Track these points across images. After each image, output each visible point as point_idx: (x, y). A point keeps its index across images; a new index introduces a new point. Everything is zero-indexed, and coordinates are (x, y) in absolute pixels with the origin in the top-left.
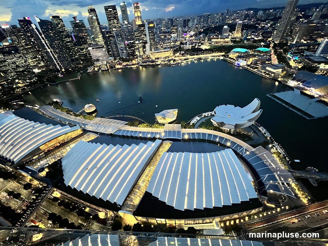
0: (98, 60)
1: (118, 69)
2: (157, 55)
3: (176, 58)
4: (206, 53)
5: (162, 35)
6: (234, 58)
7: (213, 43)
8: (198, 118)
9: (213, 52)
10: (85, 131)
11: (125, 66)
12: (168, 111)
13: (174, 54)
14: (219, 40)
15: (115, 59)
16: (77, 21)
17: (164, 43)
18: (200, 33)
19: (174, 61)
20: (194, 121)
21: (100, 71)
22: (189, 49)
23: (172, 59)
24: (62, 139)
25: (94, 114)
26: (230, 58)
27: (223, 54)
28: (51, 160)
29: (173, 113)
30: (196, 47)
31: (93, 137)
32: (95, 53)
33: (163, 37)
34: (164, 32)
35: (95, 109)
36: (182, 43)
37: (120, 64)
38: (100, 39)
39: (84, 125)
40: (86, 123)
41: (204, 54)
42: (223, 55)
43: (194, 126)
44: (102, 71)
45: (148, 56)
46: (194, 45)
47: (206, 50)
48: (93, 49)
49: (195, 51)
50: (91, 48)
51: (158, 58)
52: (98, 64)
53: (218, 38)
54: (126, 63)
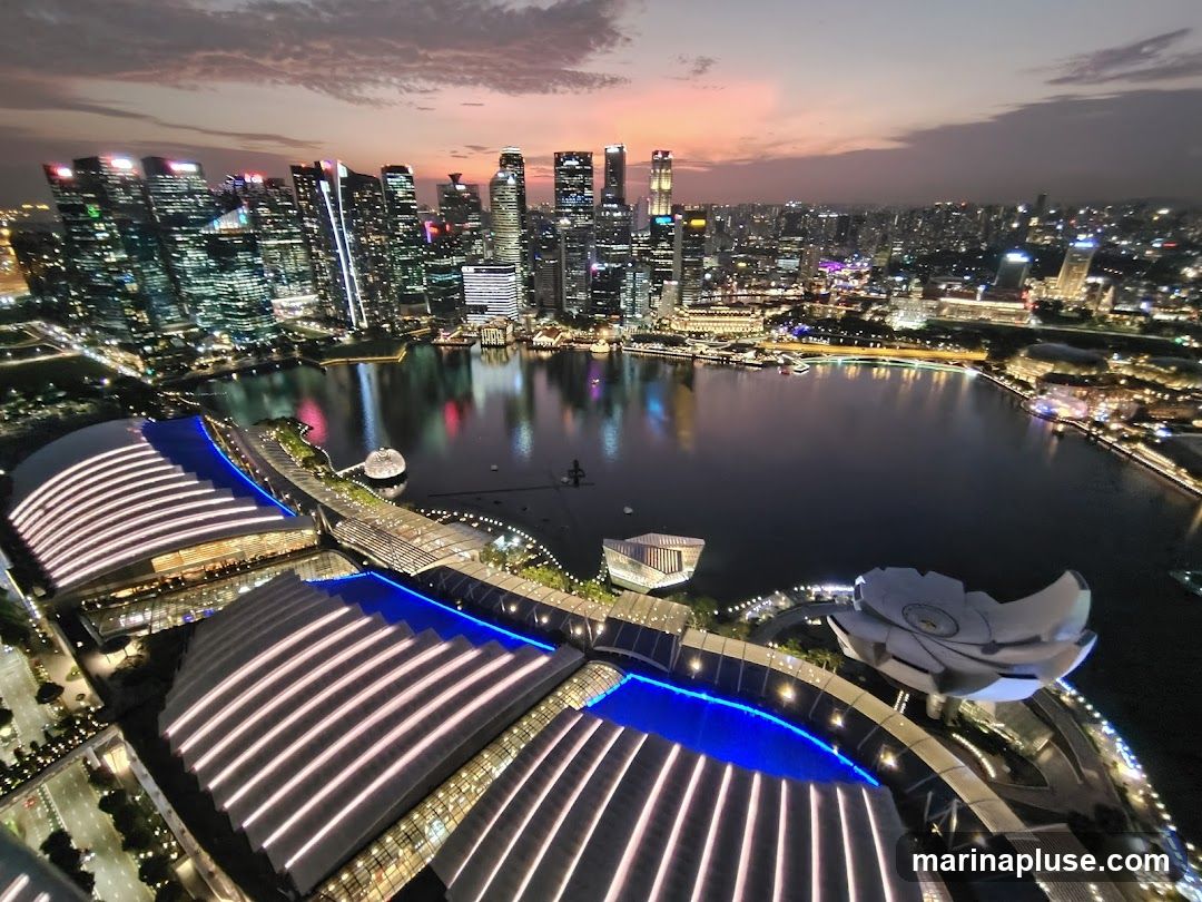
0: (482, 309)
1: (541, 348)
2: (700, 323)
3: (768, 347)
4: (903, 345)
5: (742, 260)
6: (1032, 381)
7: (945, 311)
8: (783, 602)
9: (935, 344)
10: (328, 543)
11: (569, 341)
12: (664, 540)
13: (769, 330)
14: (978, 302)
15: (541, 315)
16: (459, 187)
17: (740, 286)
18: (894, 267)
19: (760, 351)
20: (760, 608)
21: (478, 345)
22: (833, 320)
23: (751, 346)
24: (239, 550)
25: (392, 487)
26: (1010, 378)
27: (982, 356)
28: (161, 618)
29: (679, 553)
30: (867, 317)
31: (343, 570)
32: (478, 286)
33: (742, 265)
34: (753, 251)
35: (401, 469)
36: (809, 297)
37: (552, 333)
38: (512, 248)
39: (334, 517)
40: (343, 514)
41: (893, 347)
42: (976, 364)
43: (756, 633)
44: (482, 346)
45: (665, 322)
46: (857, 307)
47: (907, 333)
48: (477, 271)
49: (856, 329)
50: (471, 269)
51: (698, 335)
52: (475, 320)
53: (973, 297)
54: (578, 333)
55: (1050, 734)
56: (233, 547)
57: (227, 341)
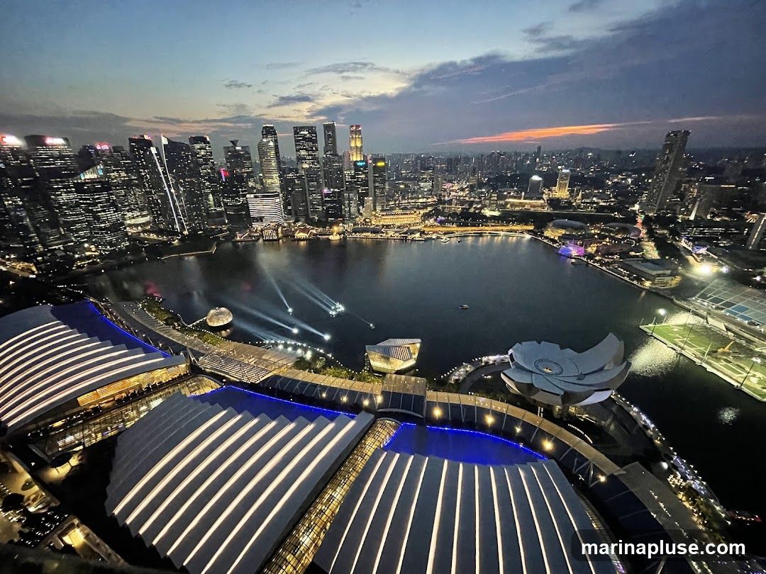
0: (261, 219)
1: (300, 240)
2: (388, 220)
3: (426, 229)
4: (493, 224)
5: (402, 184)
6: (556, 238)
7: (509, 206)
8: (469, 368)
9: (508, 222)
10: (195, 371)
11: (315, 235)
12: (399, 342)
13: (424, 221)
14: (522, 201)
15: (297, 221)
16: (237, 148)
17: (403, 198)
18: (481, 185)
19: (422, 233)
20: (460, 373)
21: (261, 240)
22: (455, 214)
23: (418, 231)
24: (137, 383)
25: (225, 330)
26: (547, 238)
27: (531, 228)
28: (93, 436)
29: (408, 348)
30: (472, 210)
31: (209, 386)
32: (257, 206)
33: (402, 186)
34: (405, 179)
35: (230, 319)
36: (440, 202)
37: (304, 231)
38: (274, 181)
39: (197, 354)
40: (202, 351)
41: (489, 226)
42: (529, 232)
43: (459, 387)
44: (264, 241)
45: (367, 220)
46: (466, 206)
47: (493, 217)
48: (256, 197)
49: (469, 217)
50: (252, 196)
51: (388, 226)
52: (257, 226)
53: (520, 198)
54: (320, 229)
55: (612, 416)
56: (133, 381)
57: (93, 249)
